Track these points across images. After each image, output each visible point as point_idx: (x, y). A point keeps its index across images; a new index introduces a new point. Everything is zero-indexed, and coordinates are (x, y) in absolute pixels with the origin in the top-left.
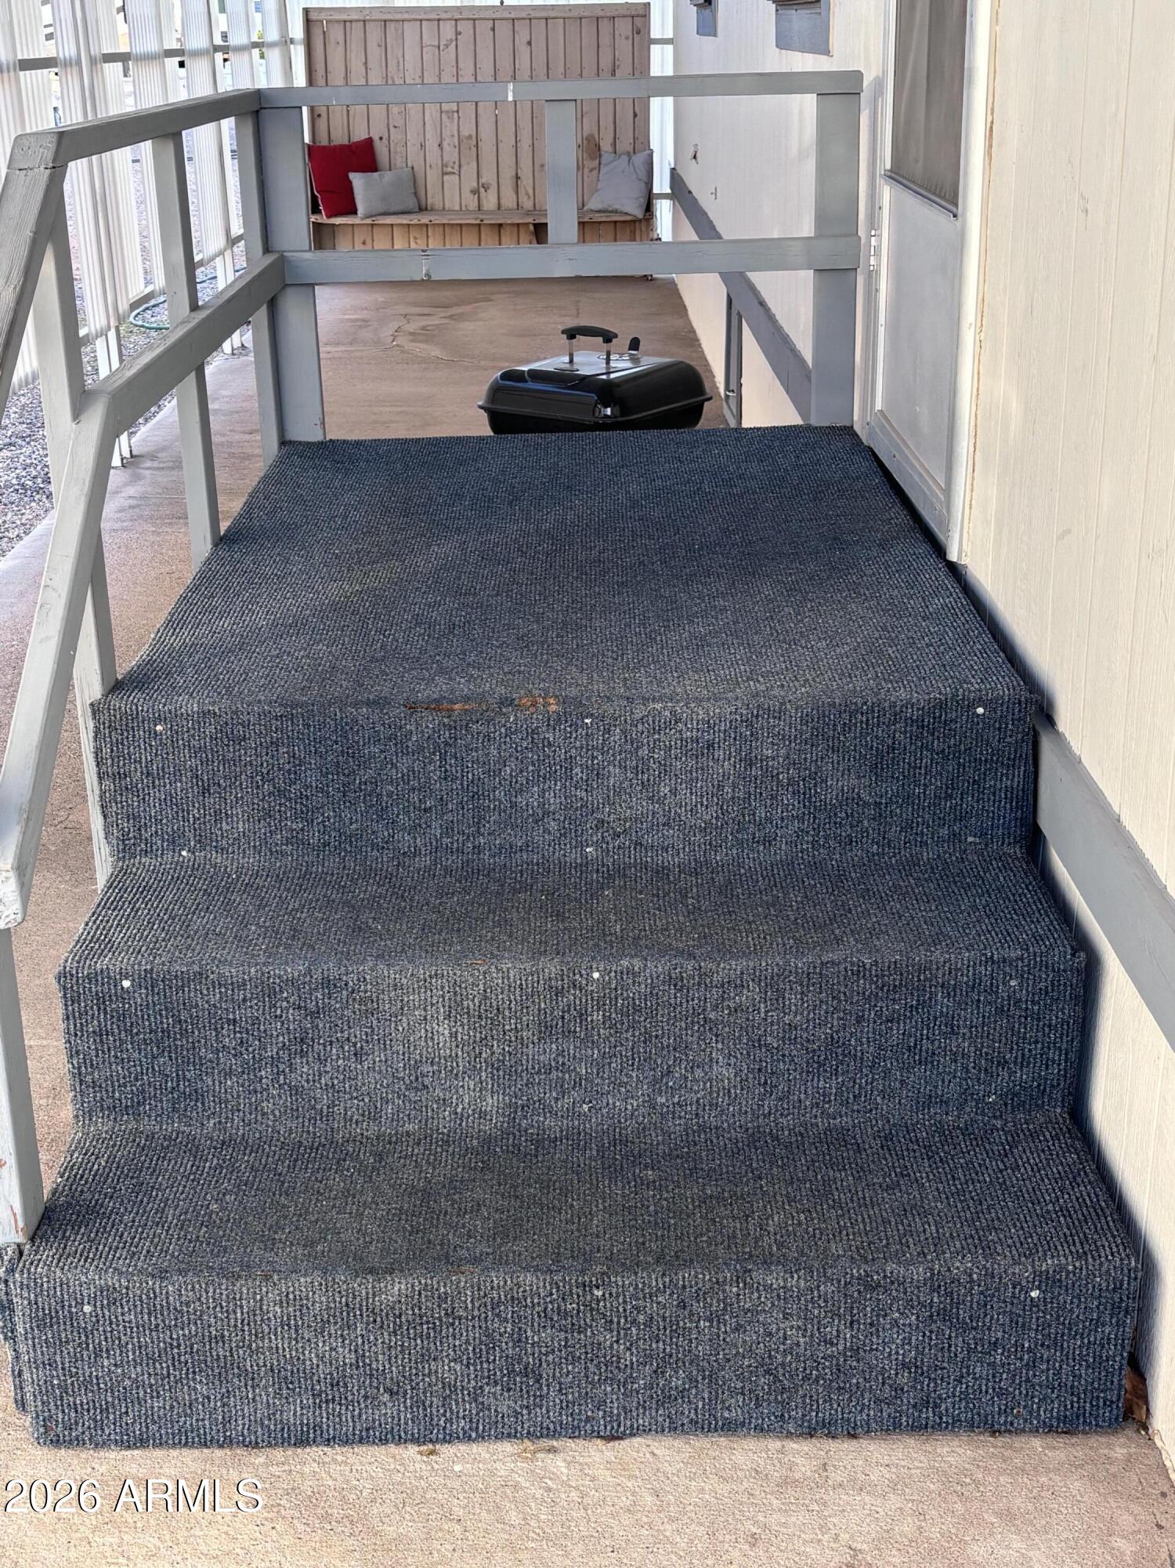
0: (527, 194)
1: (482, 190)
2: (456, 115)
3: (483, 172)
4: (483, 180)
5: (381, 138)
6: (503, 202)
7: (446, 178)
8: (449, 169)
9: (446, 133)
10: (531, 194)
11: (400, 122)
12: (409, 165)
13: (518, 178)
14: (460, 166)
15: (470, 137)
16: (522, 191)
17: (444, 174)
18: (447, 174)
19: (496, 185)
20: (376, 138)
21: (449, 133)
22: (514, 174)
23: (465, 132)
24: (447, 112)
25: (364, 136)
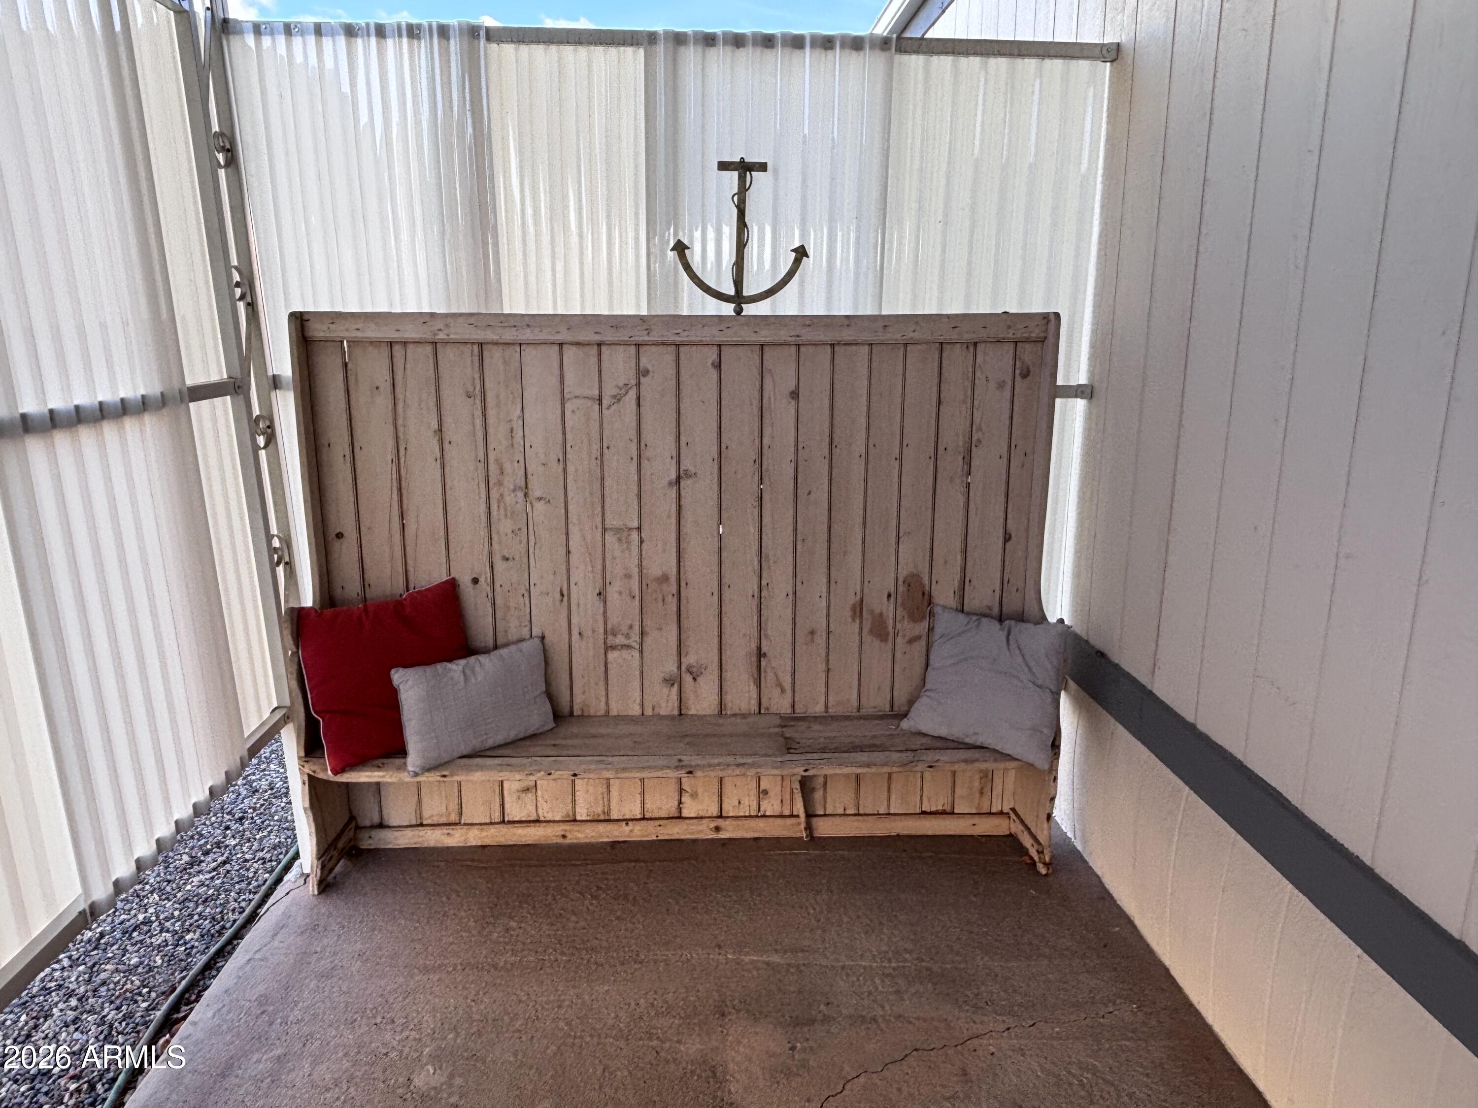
0: (780, 685)
1: (687, 679)
2: (635, 536)
3: (691, 642)
4: (690, 659)
5: (475, 581)
6: (728, 698)
7: (612, 655)
8: (620, 640)
9: (615, 570)
10: (787, 685)
11: (516, 549)
12: (536, 631)
13: (760, 654)
14: (642, 633)
15: (665, 578)
16: (769, 679)
17: (608, 648)
18: (613, 648)
19: (715, 666)
20: (465, 581)
21: (619, 570)
22: (754, 646)
23: (654, 569)
24: (618, 530)
25: (439, 576)
